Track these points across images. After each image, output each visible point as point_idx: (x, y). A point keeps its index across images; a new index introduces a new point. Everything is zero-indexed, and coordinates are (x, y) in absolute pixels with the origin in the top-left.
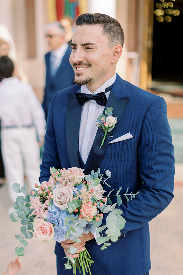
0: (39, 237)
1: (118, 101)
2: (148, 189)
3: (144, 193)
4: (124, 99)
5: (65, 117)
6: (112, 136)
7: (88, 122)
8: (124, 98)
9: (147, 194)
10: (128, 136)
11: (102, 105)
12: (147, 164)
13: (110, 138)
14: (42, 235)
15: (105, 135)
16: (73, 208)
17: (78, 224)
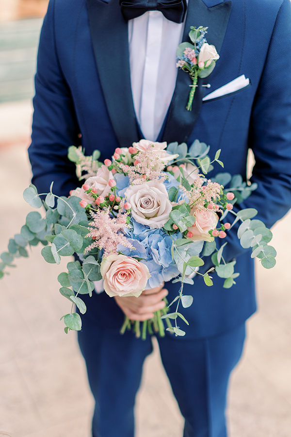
0: (121, 289)
1: (210, 11)
2: (276, 175)
3: (270, 183)
4: (221, 7)
5: (93, 51)
6: (209, 86)
7: (147, 59)
8: (222, 5)
9: (276, 184)
10: (241, 82)
11: (177, 21)
12: (273, 132)
13: (205, 89)
14: (124, 284)
15: (195, 83)
16: (188, 222)
17: (187, 251)
